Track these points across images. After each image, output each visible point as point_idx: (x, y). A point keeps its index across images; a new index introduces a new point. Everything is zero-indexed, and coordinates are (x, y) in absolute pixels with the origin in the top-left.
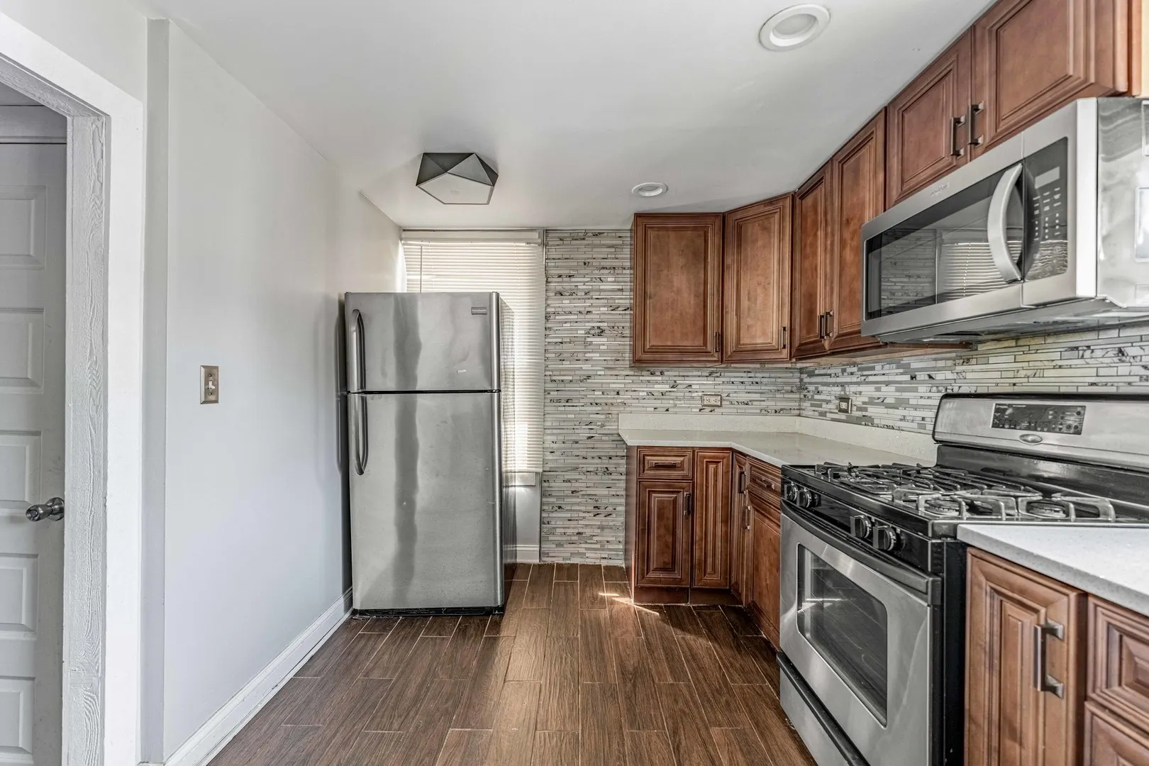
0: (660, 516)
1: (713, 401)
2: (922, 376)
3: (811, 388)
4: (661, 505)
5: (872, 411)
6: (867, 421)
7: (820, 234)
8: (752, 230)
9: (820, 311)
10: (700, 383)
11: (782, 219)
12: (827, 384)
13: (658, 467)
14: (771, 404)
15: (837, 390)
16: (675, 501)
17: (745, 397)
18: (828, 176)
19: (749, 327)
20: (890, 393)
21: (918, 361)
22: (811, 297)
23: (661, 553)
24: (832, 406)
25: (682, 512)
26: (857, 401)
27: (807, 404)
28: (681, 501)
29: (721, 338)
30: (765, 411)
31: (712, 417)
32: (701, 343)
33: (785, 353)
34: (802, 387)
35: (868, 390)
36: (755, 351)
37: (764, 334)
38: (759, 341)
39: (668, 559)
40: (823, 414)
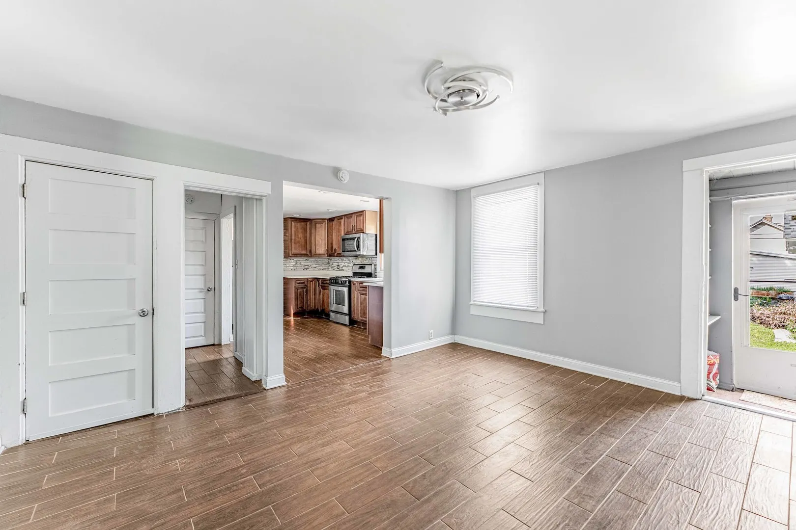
0: (300, 295)
1: (307, 267)
2: (351, 261)
3: (331, 263)
4: (300, 291)
5: (344, 268)
6: (343, 270)
7: (334, 231)
8: (318, 225)
9: (334, 248)
10: (303, 262)
11: (325, 224)
12: (334, 262)
13: (299, 283)
14: (321, 268)
15: (337, 264)
16: (303, 291)
17: (315, 266)
18: (335, 220)
19: (318, 249)
20: (346, 264)
21: (351, 258)
22: (332, 244)
23: (300, 304)
24: (336, 267)
25: (305, 294)
26: (341, 266)
27: (330, 267)
28: (305, 291)
29: (311, 251)
30: (320, 269)
31: (307, 271)
32: (306, 252)
33: (326, 255)
34: (328, 263)
35: (343, 264)
36: (319, 255)
37: (321, 250)
38: (321, 252)
39: (302, 305)
40: (334, 269)
